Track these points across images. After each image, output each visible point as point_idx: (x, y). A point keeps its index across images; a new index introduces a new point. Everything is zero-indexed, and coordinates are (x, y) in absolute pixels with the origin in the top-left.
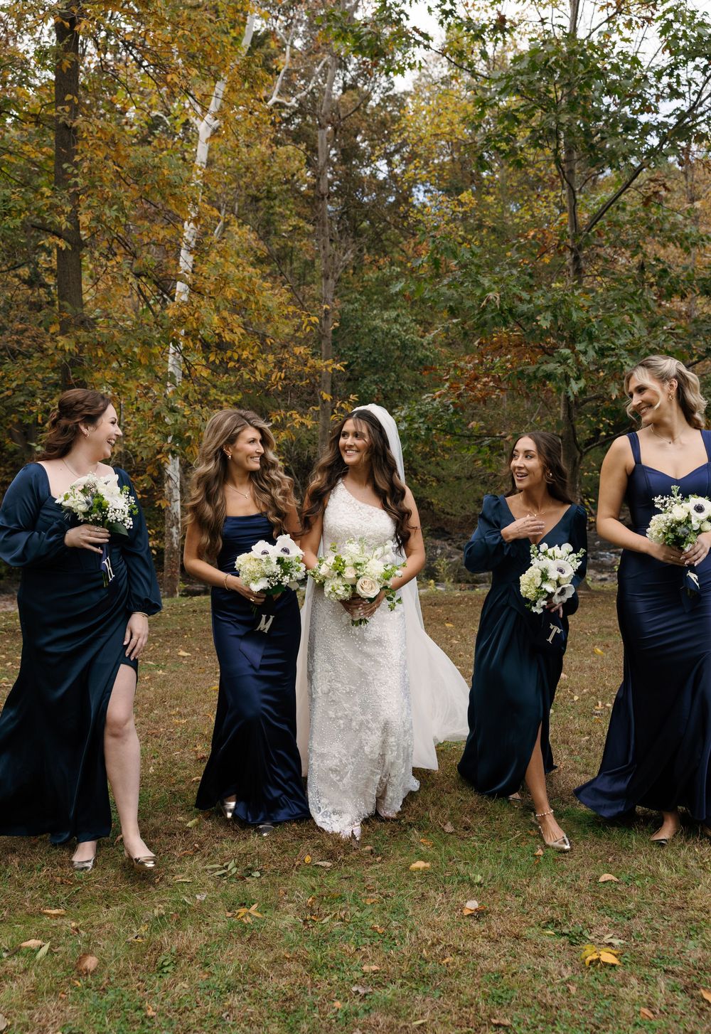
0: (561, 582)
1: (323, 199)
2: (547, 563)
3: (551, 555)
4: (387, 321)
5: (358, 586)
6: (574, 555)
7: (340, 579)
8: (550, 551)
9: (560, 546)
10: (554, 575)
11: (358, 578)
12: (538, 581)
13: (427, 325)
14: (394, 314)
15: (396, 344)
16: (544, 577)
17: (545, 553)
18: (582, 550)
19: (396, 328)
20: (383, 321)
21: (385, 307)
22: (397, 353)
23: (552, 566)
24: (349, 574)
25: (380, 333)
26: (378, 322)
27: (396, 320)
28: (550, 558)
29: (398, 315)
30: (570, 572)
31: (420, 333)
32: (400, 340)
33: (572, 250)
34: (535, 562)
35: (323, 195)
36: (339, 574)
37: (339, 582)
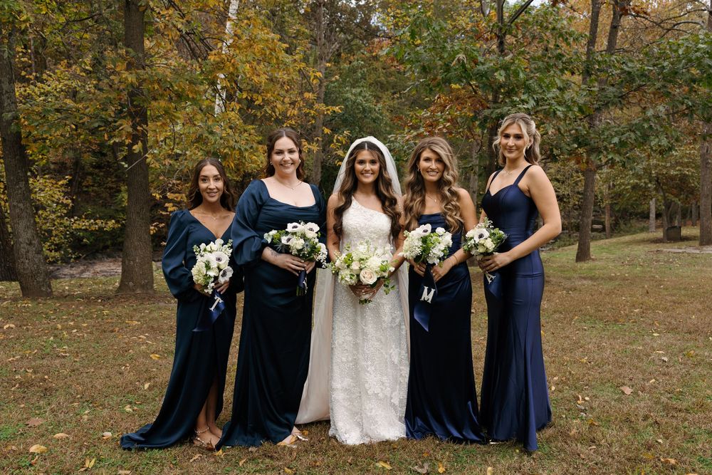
0: (221, 267)
1: (320, 6)
2: (208, 256)
3: (210, 250)
4: (355, 95)
5: (361, 275)
6: (226, 246)
7: (349, 270)
8: (208, 248)
9: (214, 242)
10: (214, 264)
11: (361, 269)
12: (204, 270)
13: (378, 99)
14: (359, 90)
15: (359, 109)
16: (208, 267)
17: (205, 250)
18: (230, 241)
19: (360, 99)
20: (352, 94)
21: (353, 86)
22: (359, 116)
23: (212, 258)
24: (355, 266)
25: (350, 102)
26: (349, 95)
27: (360, 94)
28: (210, 252)
29: (361, 91)
30: (226, 259)
31: (374, 103)
32: (362, 106)
33: (498, 37)
34: (199, 257)
35: (320, 4)
36: (348, 266)
37: (348, 272)
